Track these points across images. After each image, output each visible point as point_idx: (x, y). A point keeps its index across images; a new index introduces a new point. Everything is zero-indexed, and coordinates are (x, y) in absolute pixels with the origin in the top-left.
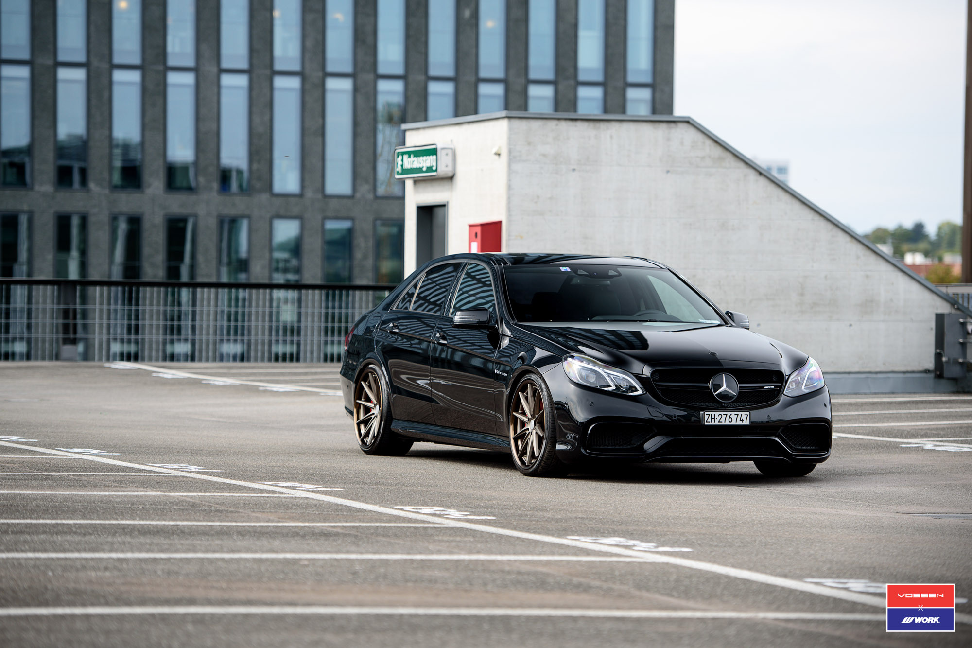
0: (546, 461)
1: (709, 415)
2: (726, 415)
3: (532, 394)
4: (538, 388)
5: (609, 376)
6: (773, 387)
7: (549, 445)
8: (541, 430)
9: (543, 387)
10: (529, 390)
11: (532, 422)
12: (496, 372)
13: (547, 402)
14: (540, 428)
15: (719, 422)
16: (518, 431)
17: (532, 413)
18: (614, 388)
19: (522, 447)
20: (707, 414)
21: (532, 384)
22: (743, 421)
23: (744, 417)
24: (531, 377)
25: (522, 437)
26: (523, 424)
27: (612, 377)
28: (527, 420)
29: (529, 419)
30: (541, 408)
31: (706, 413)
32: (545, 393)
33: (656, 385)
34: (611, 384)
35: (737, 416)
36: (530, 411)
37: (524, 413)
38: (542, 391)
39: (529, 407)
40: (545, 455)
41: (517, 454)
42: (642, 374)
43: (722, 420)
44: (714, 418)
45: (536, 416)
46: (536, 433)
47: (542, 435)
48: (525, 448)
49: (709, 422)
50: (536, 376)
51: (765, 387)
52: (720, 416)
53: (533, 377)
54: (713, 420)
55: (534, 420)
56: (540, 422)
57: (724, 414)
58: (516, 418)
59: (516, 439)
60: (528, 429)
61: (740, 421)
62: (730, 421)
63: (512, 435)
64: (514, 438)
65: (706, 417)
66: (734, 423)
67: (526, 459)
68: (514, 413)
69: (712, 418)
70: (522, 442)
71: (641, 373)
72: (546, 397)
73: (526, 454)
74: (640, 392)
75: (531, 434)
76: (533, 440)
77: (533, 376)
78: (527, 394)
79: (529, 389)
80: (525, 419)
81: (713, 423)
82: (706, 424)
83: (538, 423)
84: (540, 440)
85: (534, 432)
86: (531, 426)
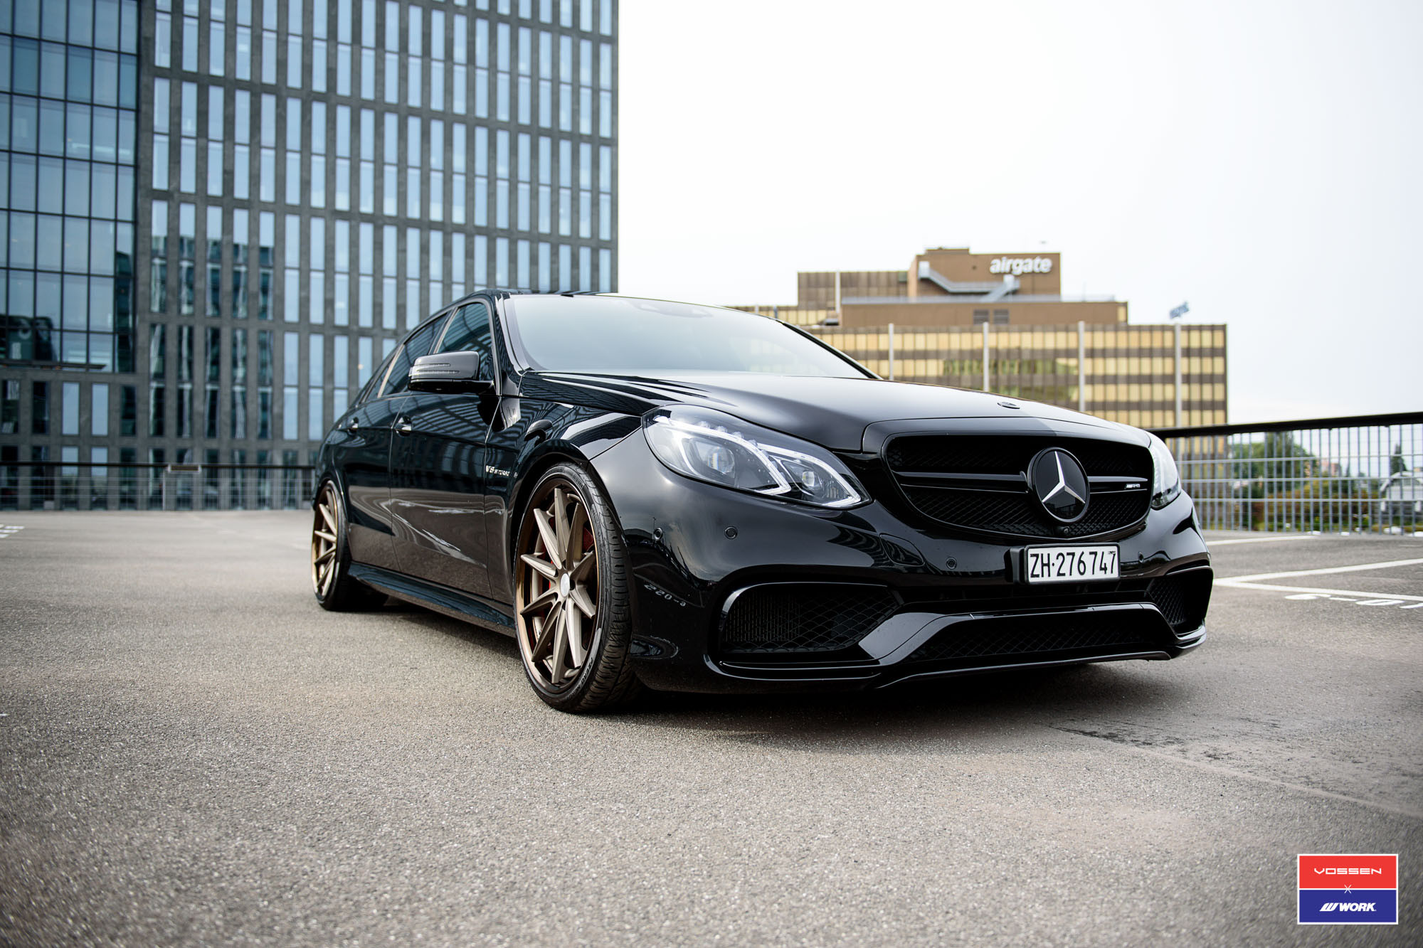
0: (603, 681)
1: (1037, 556)
2: (1073, 554)
3: (563, 511)
4: (580, 497)
5: (771, 459)
6: (1138, 485)
7: (611, 643)
8: (589, 600)
9: (593, 492)
10: (558, 504)
11: (566, 579)
12: (487, 470)
13: (604, 530)
14: (586, 595)
15: (1059, 574)
16: (535, 597)
17: (565, 558)
18: (788, 489)
19: (542, 635)
20: (1032, 555)
21: (566, 489)
22: (1105, 569)
23: (1108, 560)
24: (561, 471)
25: (544, 611)
26: (544, 583)
27: (779, 462)
28: (553, 573)
29: (557, 571)
30: (587, 545)
31: (1031, 551)
32: (598, 507)
33: (902, 479)
34: (778, 477)
35: (1093, 556)
36: (560, 551)
37: (546, 557)
38: (590, 502)
39: (556, 542)
40: (600, 667)
41: (532, 649)
42: (861, 451)
43: (1065, 569)
44: (1048, 565)
45: (576, 565)
46: (575, 606)
47: (591, 615)
48: (551, 637)
49: (1038, 576)
50: (574, 467)
51: (1129, 486)
52: (1061, 558)
53: (568, 470)
54: (1046, 568)
55: (570, 573)
56: (588, 582)
57: (1068, 554)
58: (529, 568)
59: (528, 617)
60: (555, 595)
61: (1101, 569)
62: (1082, 570)
63: (520, 607)
64: (524, 614)
65: (1031, 561)
66: (1088, 576)
67: (552, 664)
68: (525, 558)
69: (1043, 565)
70: (542, 622)
71: (859, 449)
72: (602, 517)
73: (550, 652)
74: (853, 499)
75: (564, 607)
76: (569, 623)
77: (566, 468)
78: (553, 512)
79: (556, 500)
80: (549, 571)
81: (1046, 579)
82: (1032, 580)
83: (580, 582)
84: (587, 626)
85: (570, 604)
86: (562, 587)
